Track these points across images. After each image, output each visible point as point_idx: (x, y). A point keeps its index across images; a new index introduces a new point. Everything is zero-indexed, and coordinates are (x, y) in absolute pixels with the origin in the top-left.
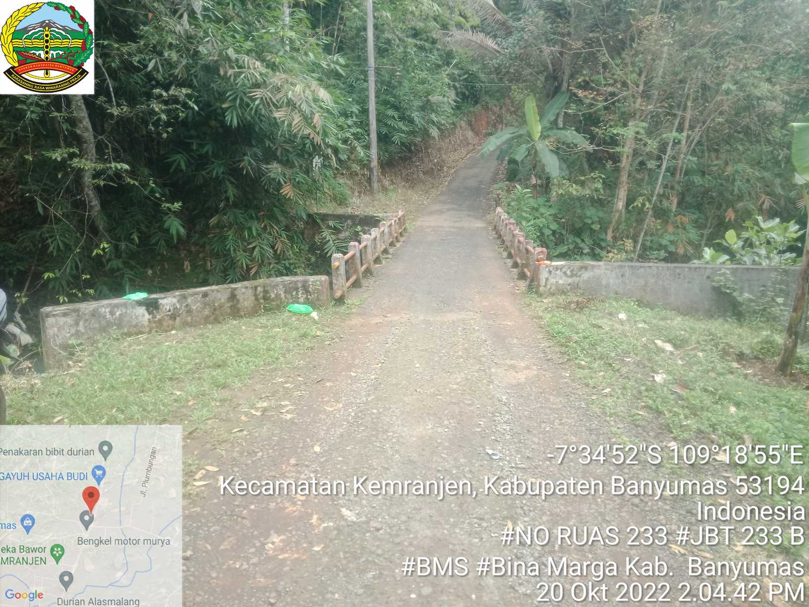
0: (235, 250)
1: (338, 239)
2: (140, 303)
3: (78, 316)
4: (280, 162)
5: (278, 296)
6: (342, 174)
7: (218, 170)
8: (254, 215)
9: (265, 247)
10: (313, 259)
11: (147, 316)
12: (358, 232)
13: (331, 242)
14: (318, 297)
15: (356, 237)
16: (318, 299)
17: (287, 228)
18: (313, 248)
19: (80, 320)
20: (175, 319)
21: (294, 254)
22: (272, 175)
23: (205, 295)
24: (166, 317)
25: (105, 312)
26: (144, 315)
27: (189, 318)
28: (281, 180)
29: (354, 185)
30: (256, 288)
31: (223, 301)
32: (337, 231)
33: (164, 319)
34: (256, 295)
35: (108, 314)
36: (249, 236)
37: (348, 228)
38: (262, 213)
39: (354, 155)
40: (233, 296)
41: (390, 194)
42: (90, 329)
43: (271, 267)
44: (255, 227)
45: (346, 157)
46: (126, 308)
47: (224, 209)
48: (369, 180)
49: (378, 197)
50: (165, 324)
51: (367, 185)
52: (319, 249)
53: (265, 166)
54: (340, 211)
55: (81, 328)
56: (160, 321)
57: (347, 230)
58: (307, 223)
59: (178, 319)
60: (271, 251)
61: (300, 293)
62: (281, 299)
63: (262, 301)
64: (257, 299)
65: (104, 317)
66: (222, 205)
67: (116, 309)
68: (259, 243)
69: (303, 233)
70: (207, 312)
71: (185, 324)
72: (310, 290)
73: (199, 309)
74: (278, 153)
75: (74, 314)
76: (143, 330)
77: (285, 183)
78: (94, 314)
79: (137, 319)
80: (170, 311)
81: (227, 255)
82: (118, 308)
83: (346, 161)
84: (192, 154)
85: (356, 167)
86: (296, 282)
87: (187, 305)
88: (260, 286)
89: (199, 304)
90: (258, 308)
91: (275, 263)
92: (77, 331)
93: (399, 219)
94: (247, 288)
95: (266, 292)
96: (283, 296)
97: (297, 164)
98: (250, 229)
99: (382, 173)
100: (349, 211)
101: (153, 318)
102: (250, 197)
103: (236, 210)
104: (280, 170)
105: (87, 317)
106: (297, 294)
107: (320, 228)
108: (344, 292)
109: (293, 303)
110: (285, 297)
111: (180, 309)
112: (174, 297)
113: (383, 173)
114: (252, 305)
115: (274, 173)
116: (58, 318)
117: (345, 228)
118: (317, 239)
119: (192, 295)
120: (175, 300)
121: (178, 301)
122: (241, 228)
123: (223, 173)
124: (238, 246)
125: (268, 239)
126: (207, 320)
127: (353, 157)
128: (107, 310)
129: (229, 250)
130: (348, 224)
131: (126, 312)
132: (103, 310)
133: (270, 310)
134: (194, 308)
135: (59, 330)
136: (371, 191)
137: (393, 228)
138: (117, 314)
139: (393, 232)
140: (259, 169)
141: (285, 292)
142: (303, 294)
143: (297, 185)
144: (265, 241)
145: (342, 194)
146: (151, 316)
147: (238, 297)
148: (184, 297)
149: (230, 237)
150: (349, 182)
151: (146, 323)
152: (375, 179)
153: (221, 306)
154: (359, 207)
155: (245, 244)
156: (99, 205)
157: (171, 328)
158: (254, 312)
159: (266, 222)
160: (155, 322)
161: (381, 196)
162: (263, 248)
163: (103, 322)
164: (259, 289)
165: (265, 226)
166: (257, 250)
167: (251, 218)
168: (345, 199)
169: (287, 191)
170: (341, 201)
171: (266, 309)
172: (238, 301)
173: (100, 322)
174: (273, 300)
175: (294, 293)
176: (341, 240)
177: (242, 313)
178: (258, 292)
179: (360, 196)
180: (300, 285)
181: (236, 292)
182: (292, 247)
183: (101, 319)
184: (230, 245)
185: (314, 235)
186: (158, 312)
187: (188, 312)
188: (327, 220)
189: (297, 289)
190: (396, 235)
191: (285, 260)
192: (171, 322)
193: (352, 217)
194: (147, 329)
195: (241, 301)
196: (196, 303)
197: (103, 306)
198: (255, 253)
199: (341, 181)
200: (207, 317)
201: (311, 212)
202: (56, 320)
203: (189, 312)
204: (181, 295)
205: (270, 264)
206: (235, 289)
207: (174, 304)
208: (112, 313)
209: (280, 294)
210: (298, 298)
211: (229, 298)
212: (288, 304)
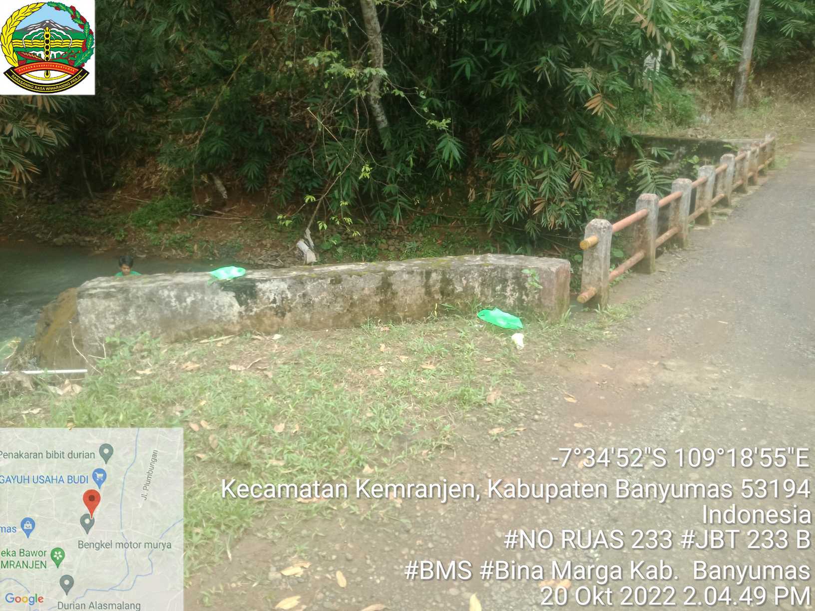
0: (518, 181)
1: (661, 173)
2: (225, 286)
3: (127, 299)
4: (594, 64)
5: (468, 289)
6: (693, 82)
7: (509, 77)
8: (551, 137)
9: (558, 181)
10: (621, 199)
11: (237, 308)
12: (692, 165)
13: (649, 177)
14: (539, 299)
15: (689, 172)
16: (540, 305)
17: (593, 156)
18: (624, 184)
19: (130, 305)
20: (284, 315)
21: (597, 189)
22: (577, 82)
23: (337, 280)
24: (268, 311)
25: (169, 296)
26: (231, 306)
27: (307, 316)
28: (589, 89)
29: (708, 96)
30: (428, 274)
31: (366, 292)
32: (661, 161)
33: (265, 315)
34: (427, 287)
35: (173, 300)
36: (538, 162)
37: (678, 157)
38: (562, 134)
39: (715, 56)
40: (386, 285)
41: (762, 110)
42: (146, 320)
43: (563, 204)
44: (548, 151)
45: (702, 58)
46: (203, 292)
47: (512, 127)
48: (732, 91)
49: (741, 115)
50: (267, 322)
51: (728, 96)
52: (631, 185)
53: (570, 70)
54: (678, 133)
55: (132, 317)
56: (258, 317)
57: (676, 161)
58: (620, 149)
59: (288, 315)
60: (567, 186)
61: (508, 289)
62: (473, 294)
63: (438, 296)
64: (428, 293)
65: (168, 304)
66: (510, 122)
67: (186, 294)
68: (551, 173)
69: (613, 163)
70: (338, 308)
71: (301, 324)
72: (527, 285)
73: (324, 302)
74: (594, 52)
75: (120, 296)
76: (231, 328)
77: (594, 93)
78: (152, 298)
79: (221, 311)
80: (274, 301)
81: (507, 186)
82: (189, 291)
83: (701, 64)
84: (482, 57)
85: (715, 73)
86: (504, 269)
87: (304, 295)
88: (436, 271)
89: (324, 294)
90: (429, 308)
91: (570, 200)
92: (125, 321)
93: (763, 149)
94: (411, 272)
95: (446, 281)
96: (478, 290)
97: (616, 65)
98: (541, 155)
99: (754, 80)
100: (689, 133)
101: (246, 311)
102: (551, 112)
103: (525, 130)
104: (590, 76)
105: (140, 302)
106: (504, 289)
107: (638, 156)
108: (600, 290)
109: (493, 306)
110: (482, 293)
111: (293, 300)
112: (283, 280)
113: (757, 81)
114: (419, 302)
115: (581, 79)
116: (95, 300)
117: (675, 157)
118: (631, 172)
119: (312, 279)
120: (284, 286)
121: (289, 288)
122: (531, 152)
123: (514, 81)
124: (523, 176)
125: (563, 169)
126: (337, 322)
127: (713, 58)
128: (172, 294)
129: (511, 180)
130: (679, 153)
131: (202, 299)
132: (166, 293)
133: (449, 313)
134: (317, 300)
135: (97, 316)
136: (732, 107)
137: (747, 164)
138: (189, 300)
139: (746, 170)
140: (562, 74)
141: (482, 284)
142: (514, 290)
143: (610, 96)
144: (560, 171)
145: (684, 109)
146: (243, 308)
147: (394, 287)
148: (300, 281)
149: (515, 165)
150: (699, 93)
151: (235, 319)
152: (741, 88)
153: (363, 301)
154: (707, 128)
155: (533, 174)
156: (386, 121)
157: (276, 328)
158: (421, 314)
159: (565, 145)
160: (250, 317)
161: (746, 114)
162: (555, 181)
163: (166, 312)
164: (434, 275)
165: (564, 151)
166: (545, 182)
167: (547, 140)
168: (689, 117)
169: (596, 104)
170: (682, 118)
171: (442, 311)
172: (394, 294)
173: (161, 311)
174: (459, 296)
175: (498, 288)
176: (666, 174)
177: (401, 315)
178: (431, 282)
179: (713, 113)
180: (510, 275)
181: (392, 279)
182: (595, 181)
183: (163, 307)
184: (513, 174)
185: (628, 165)
186: (255, 303)
187: (305, 305)
188: (650, 146)
189: (504, 281)
190: (750, 174)
191: (582, 197)
192: (276, 319)
193: (688, 143)
194: (237, 328)
195: (400, 294)
196: (319, 292)
197: (166, 287)
198: (542, 186)
199: (689, 92)
200: (339, 316)
201: (629, 134)
202: (93, 303)
203: (308, 305)
204: (295, 278)
205: (561, 201)
206: (391, 273)
207: (283, 292)
208: (179, 298)
209: (473, 288)
210: (505, 297)
211: (377, 288)
212: (484, 306)
